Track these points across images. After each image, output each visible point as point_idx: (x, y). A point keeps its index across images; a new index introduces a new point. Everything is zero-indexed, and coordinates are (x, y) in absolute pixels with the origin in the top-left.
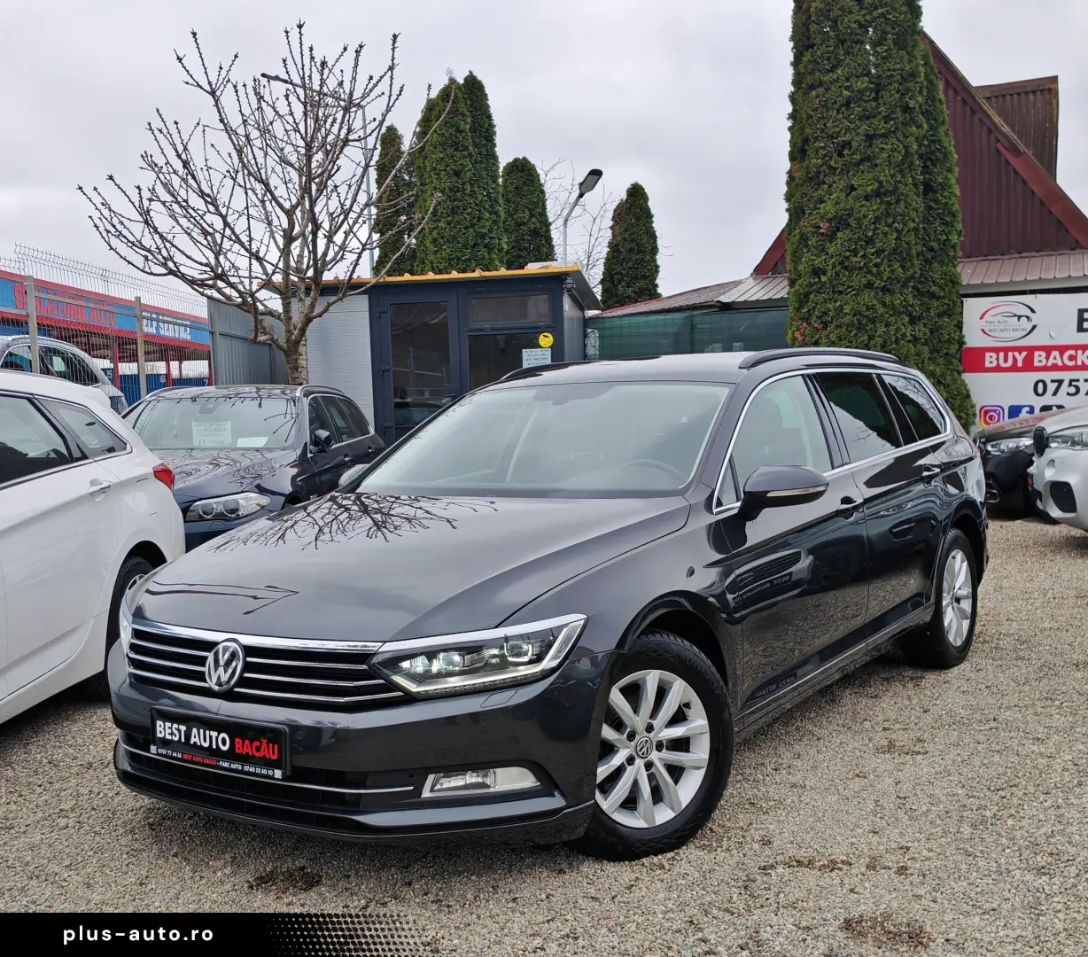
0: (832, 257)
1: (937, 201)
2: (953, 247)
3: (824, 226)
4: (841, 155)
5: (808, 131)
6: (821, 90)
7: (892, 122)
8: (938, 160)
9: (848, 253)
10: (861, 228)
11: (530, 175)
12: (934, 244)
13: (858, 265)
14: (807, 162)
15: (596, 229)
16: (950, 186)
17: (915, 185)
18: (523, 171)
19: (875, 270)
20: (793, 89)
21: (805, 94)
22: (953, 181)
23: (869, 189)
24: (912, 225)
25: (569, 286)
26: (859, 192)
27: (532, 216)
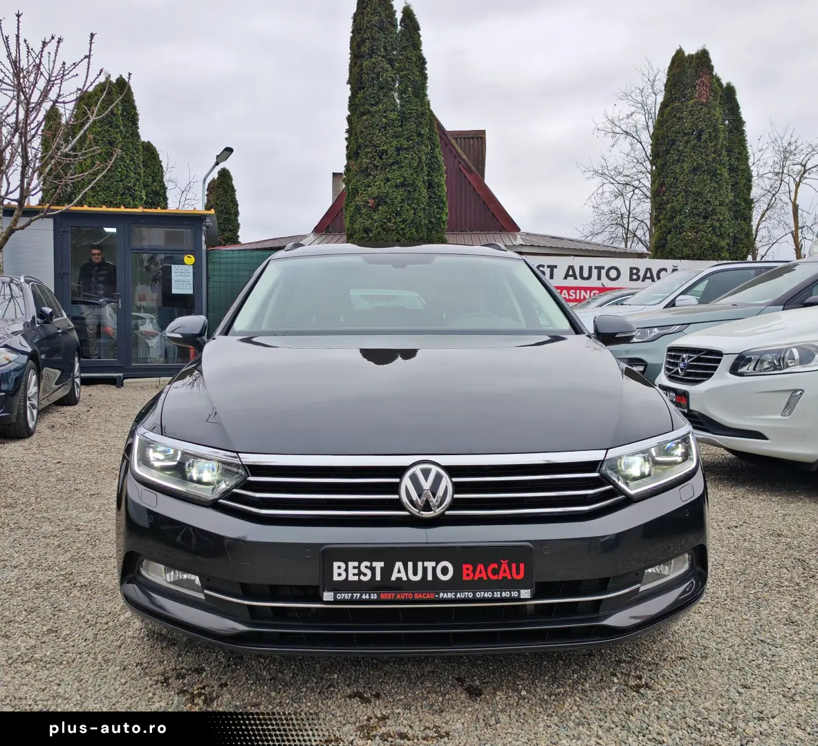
0: (376, 222)
1: (435, 193)
2: (444, 222)
3: (371, 202)
4: (381, 158)
5: (360, 141)
6: (369, 116)
7: (411, 142)
8: (435, 168)
9: (386, 220)
10: (393, 204)
11: (153, 153)
12: (433, 220)
13: (392, 228)
14: (359, 160)
15: (183, 199)
16: (442, 185)
17: (423, 182)
18: (148, 150)
19: (401, 232)
20: (349, 113)
21: (358, 117)
22: (443, 183)
23: (398, 181)
24: (423, 206)
25: (207, 224)
26: (392, 182)
27: (154, 181)
